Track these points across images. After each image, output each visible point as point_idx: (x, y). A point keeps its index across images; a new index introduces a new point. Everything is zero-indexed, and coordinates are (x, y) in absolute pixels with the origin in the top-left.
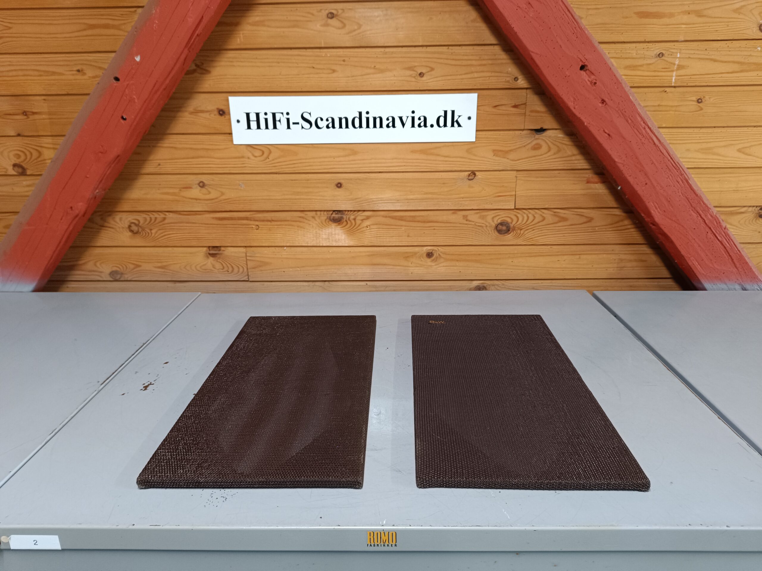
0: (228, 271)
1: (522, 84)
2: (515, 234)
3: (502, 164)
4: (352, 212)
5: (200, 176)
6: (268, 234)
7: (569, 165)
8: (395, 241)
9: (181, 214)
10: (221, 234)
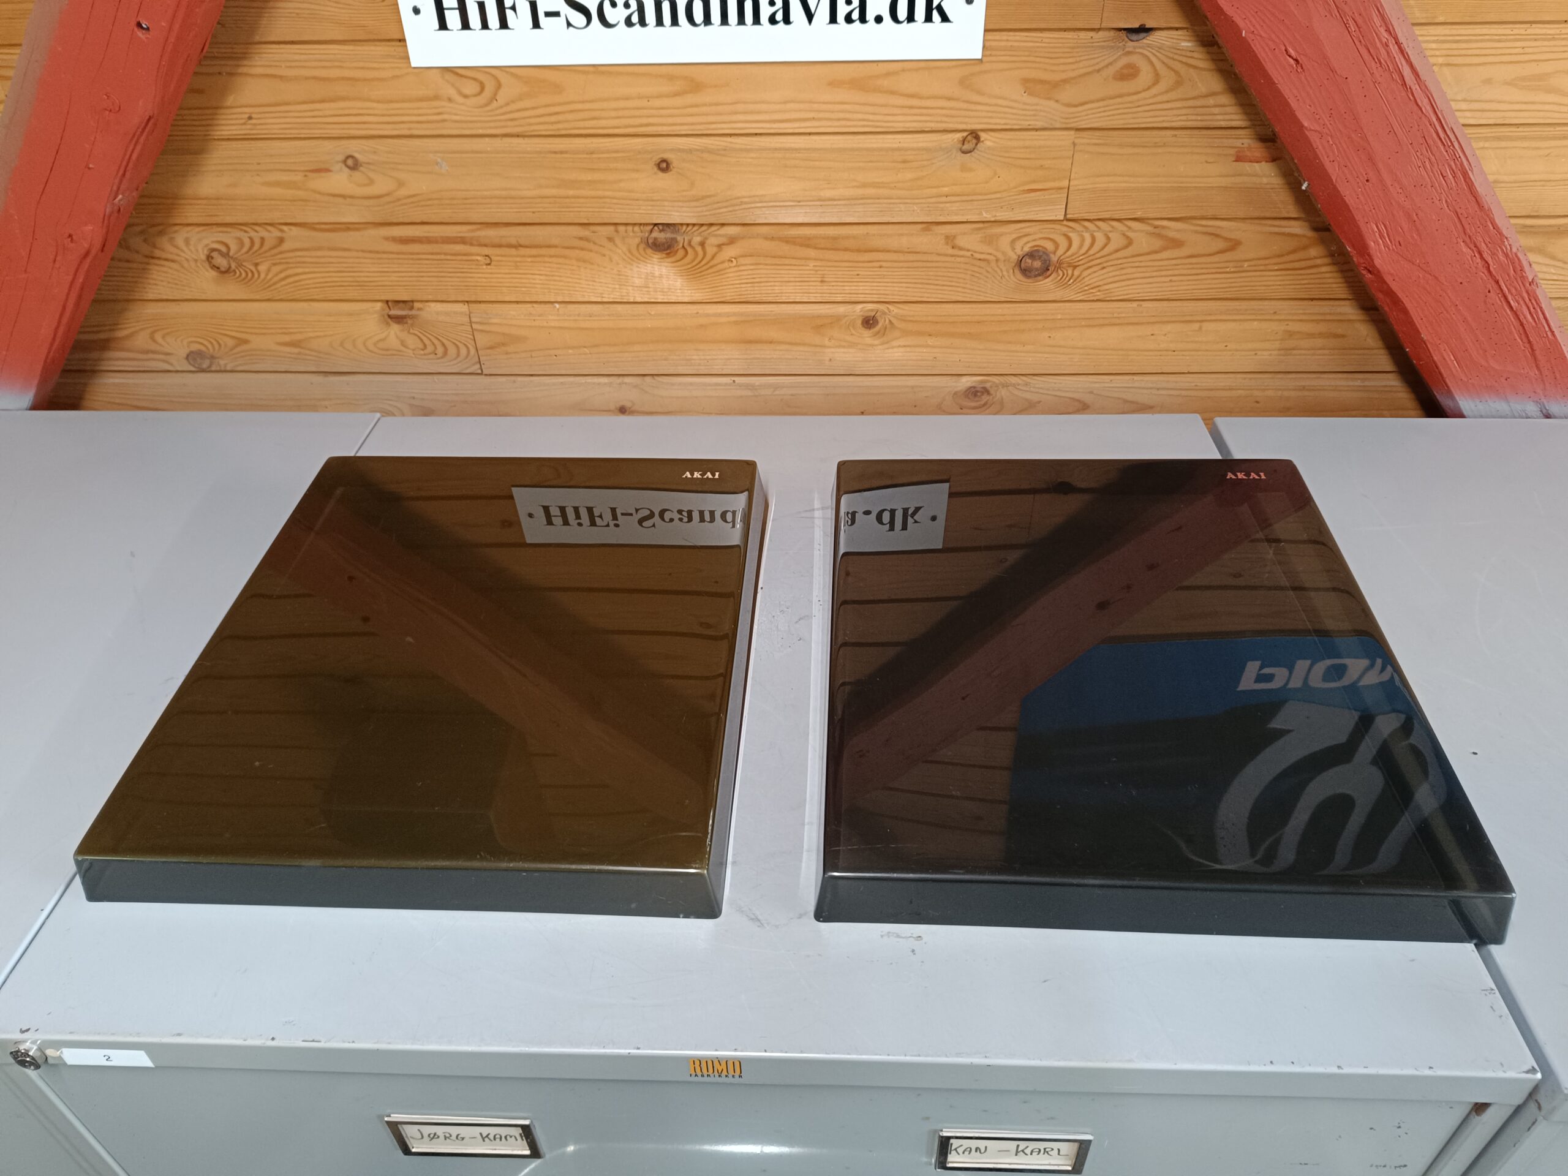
0: (436, 354)
2: (1059, 277)
3: (1042, 113)
4: (696, 228)
5: (344, 143)
6: (514, 276)
7: (1199, 118)
8: (791, 291)
9: (315, 229)
10: (410, 274)
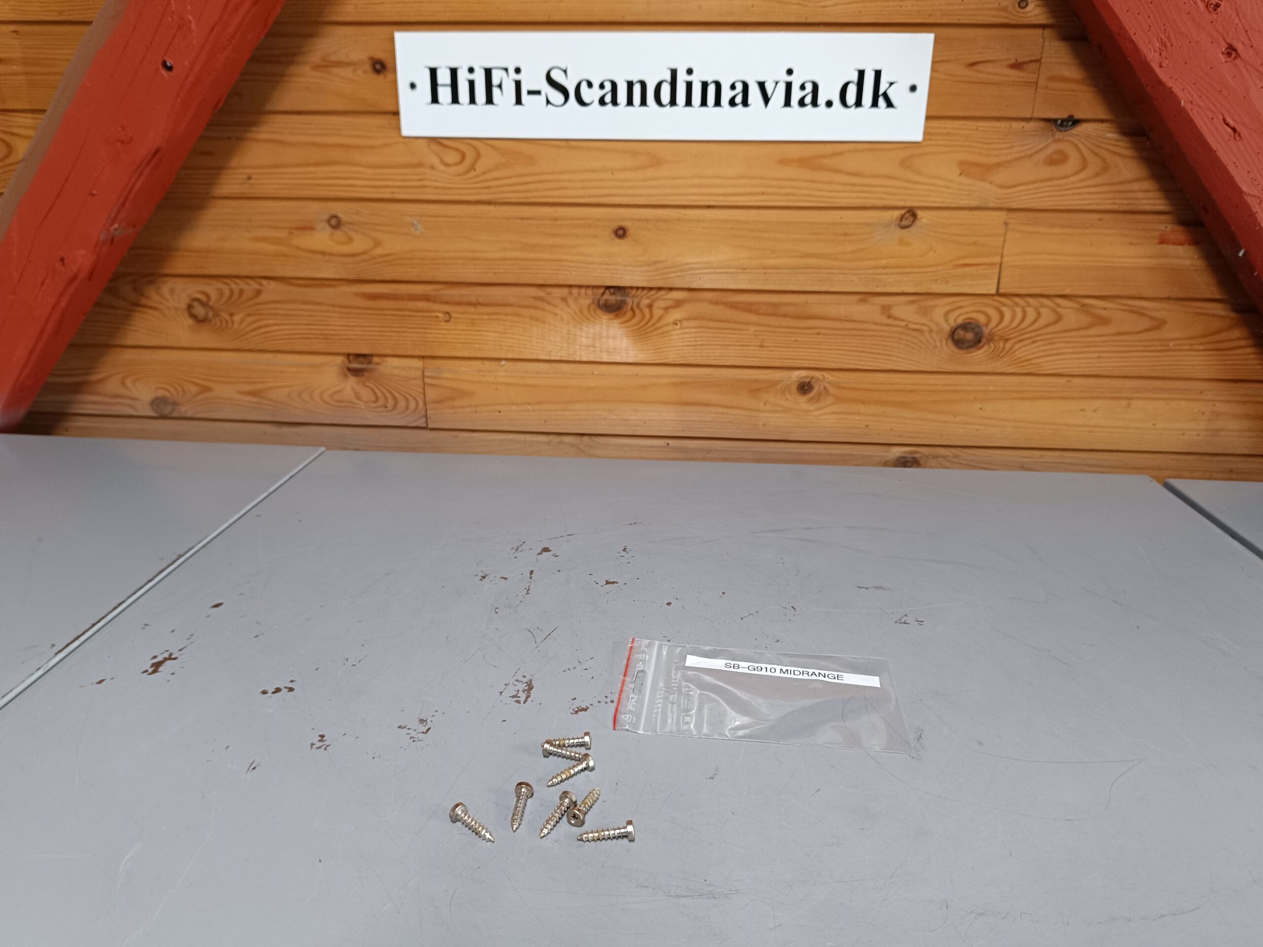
0: (386, 407)
1: (1034, 16)
2: (991, 350)
3: (976, 194)
4: (645, 292)
5: (331, 204)
6: (469, 332)
7: (1125, 202)
8: (733, 356)
9: (292, 284)
10: (374, 329)
